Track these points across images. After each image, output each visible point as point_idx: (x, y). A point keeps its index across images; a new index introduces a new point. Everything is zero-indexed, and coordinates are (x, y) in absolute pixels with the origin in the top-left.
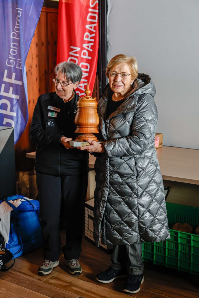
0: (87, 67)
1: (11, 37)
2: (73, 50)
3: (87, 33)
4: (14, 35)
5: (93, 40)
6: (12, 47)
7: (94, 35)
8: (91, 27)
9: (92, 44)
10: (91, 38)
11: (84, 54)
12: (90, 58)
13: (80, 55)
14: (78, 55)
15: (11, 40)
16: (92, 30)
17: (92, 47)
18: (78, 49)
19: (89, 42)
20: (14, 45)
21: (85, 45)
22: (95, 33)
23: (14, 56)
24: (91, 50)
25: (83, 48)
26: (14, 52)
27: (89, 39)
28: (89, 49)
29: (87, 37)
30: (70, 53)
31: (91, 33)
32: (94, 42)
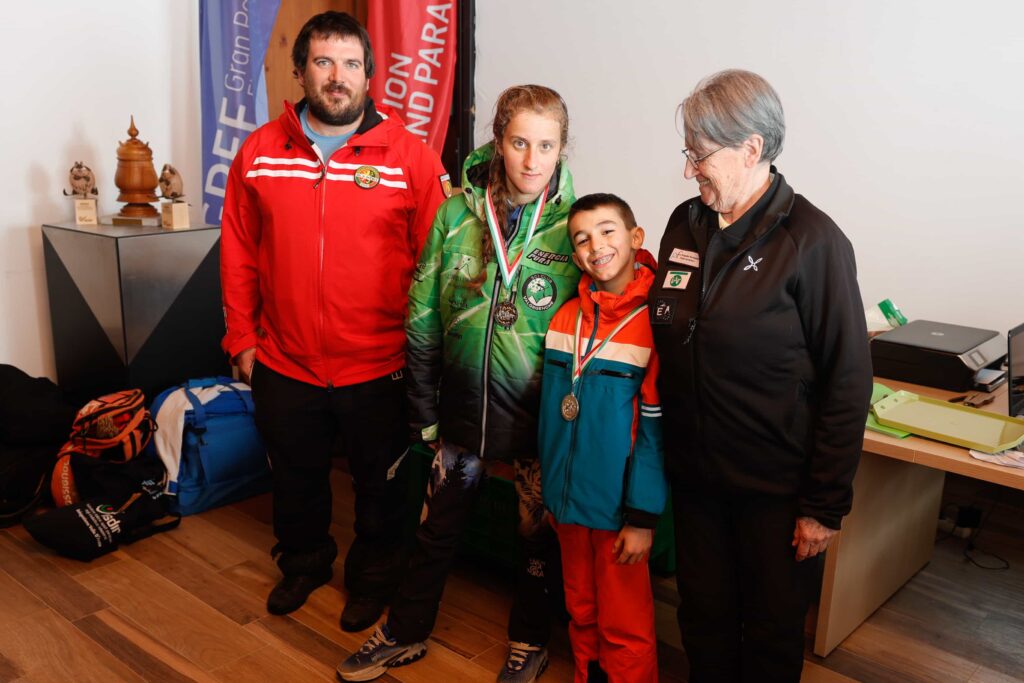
0: (426, 103)
1: (235, 22)
2: (396, 61)
3: (429, 26)
4: (241, 19)
5: (442, 42)
6: (237, 45)
7: (444, 30)
8: (439, 12)
9: (441, 50)
10: (439, 36)
11: (422, 73)
12: (435, 82)
13: (412, 74)
14: (406, 75)
15: (236, 31)
16: (442, 18)
17: (440, 58)
18: (407, 60)
19: (434, 46)
20: (241, 42)
21: (423, 53)
22: (448, 25)
23: (243, 68)
24: (438, 65)
25: (419, 60)
26: (242, 58)
27: (433, 40)
28: (434, 61)
29: (430, 33)
30: (392, 69)
31: (439, 24)
32: (446, 47)
